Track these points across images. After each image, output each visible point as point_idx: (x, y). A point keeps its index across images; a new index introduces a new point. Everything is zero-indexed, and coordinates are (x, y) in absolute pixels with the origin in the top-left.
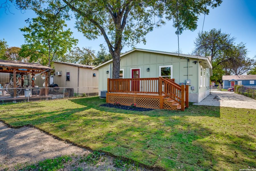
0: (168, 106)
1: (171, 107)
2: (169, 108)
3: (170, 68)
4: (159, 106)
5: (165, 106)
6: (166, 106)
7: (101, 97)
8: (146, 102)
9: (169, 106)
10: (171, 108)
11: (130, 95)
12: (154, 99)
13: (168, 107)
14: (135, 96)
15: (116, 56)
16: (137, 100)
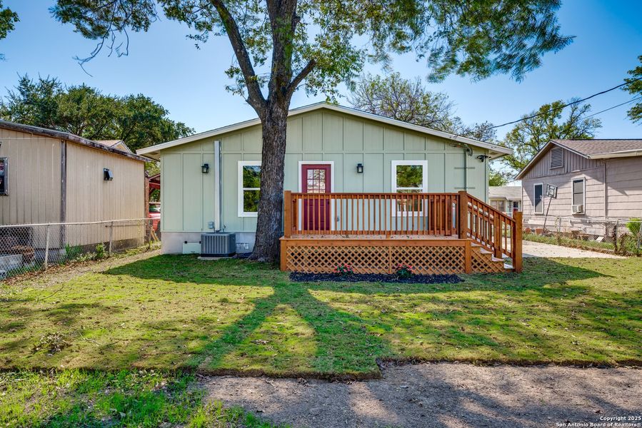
0: (483, 265)
1: (490, 265)
2: (486, 268)
3: (421, 167)
4: (461, 265)
5: (476, 264)
6: (479, 264)
7: (203, 255)
8: (424, 258)
9: (486, 265)
10: (489, 268)
11: (374, 243)
12: (447, 248)
13: (482, 267)
14: (391, 244)
15: (278, 118)
16: (397, 255)
